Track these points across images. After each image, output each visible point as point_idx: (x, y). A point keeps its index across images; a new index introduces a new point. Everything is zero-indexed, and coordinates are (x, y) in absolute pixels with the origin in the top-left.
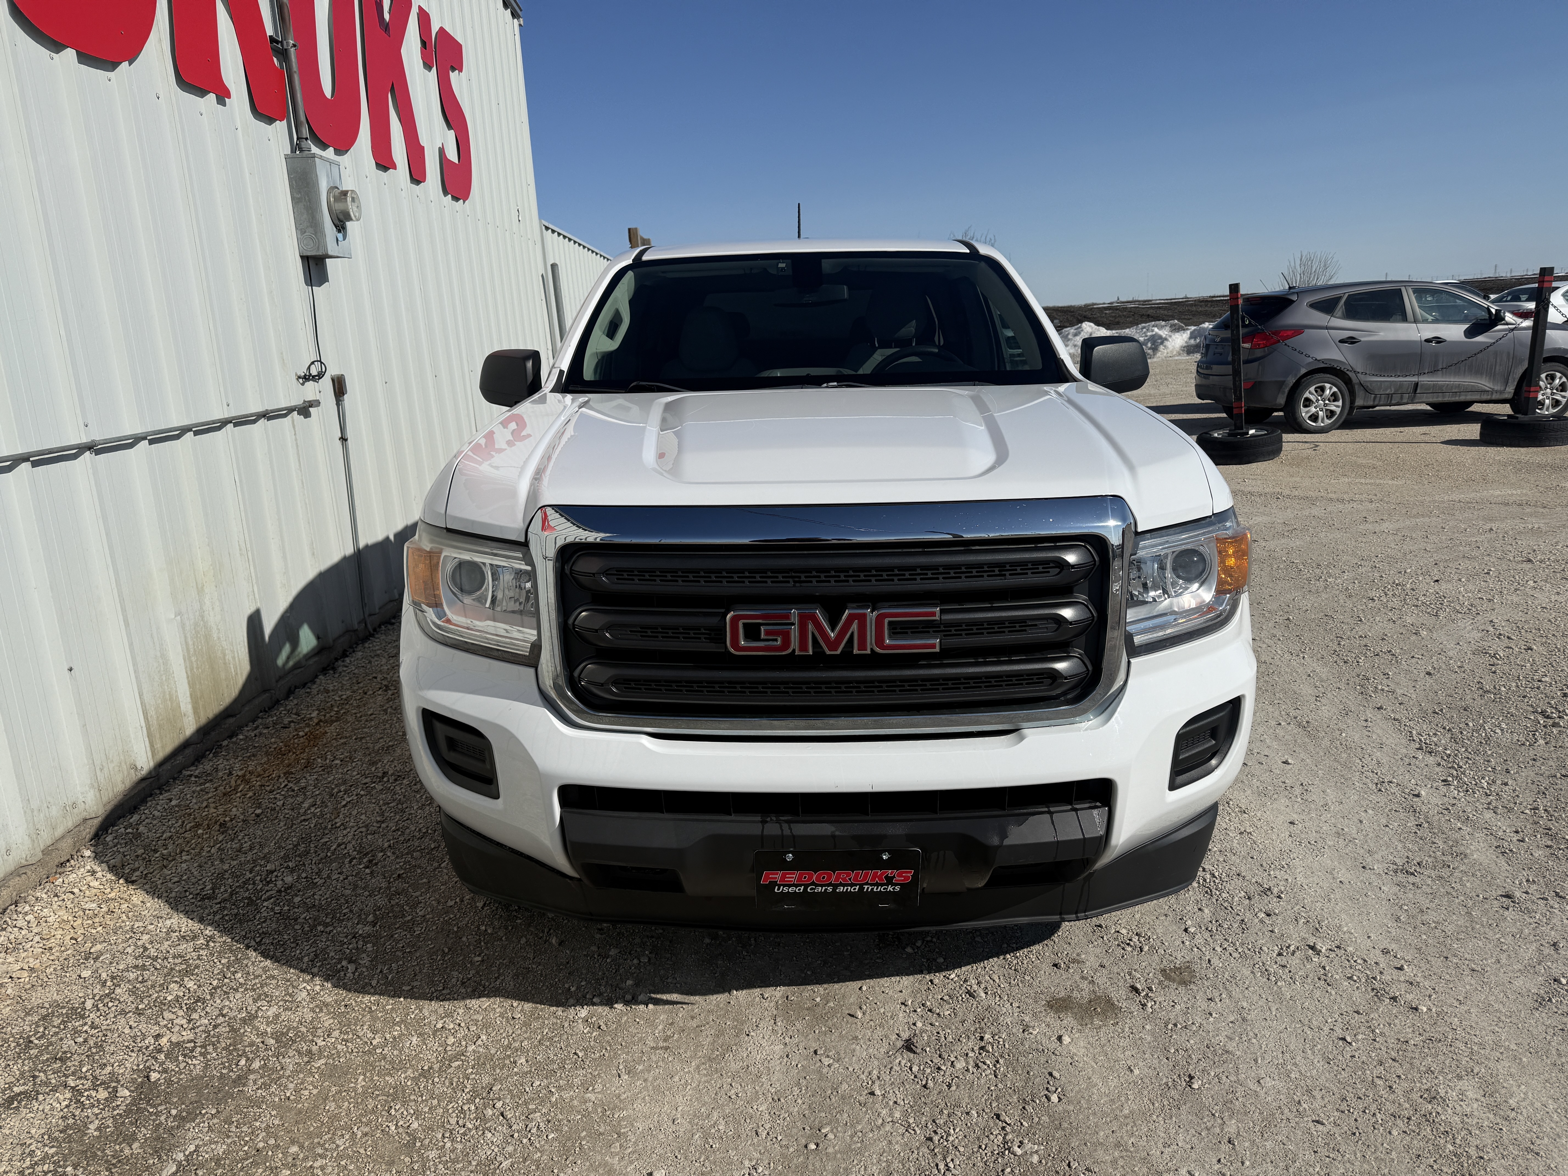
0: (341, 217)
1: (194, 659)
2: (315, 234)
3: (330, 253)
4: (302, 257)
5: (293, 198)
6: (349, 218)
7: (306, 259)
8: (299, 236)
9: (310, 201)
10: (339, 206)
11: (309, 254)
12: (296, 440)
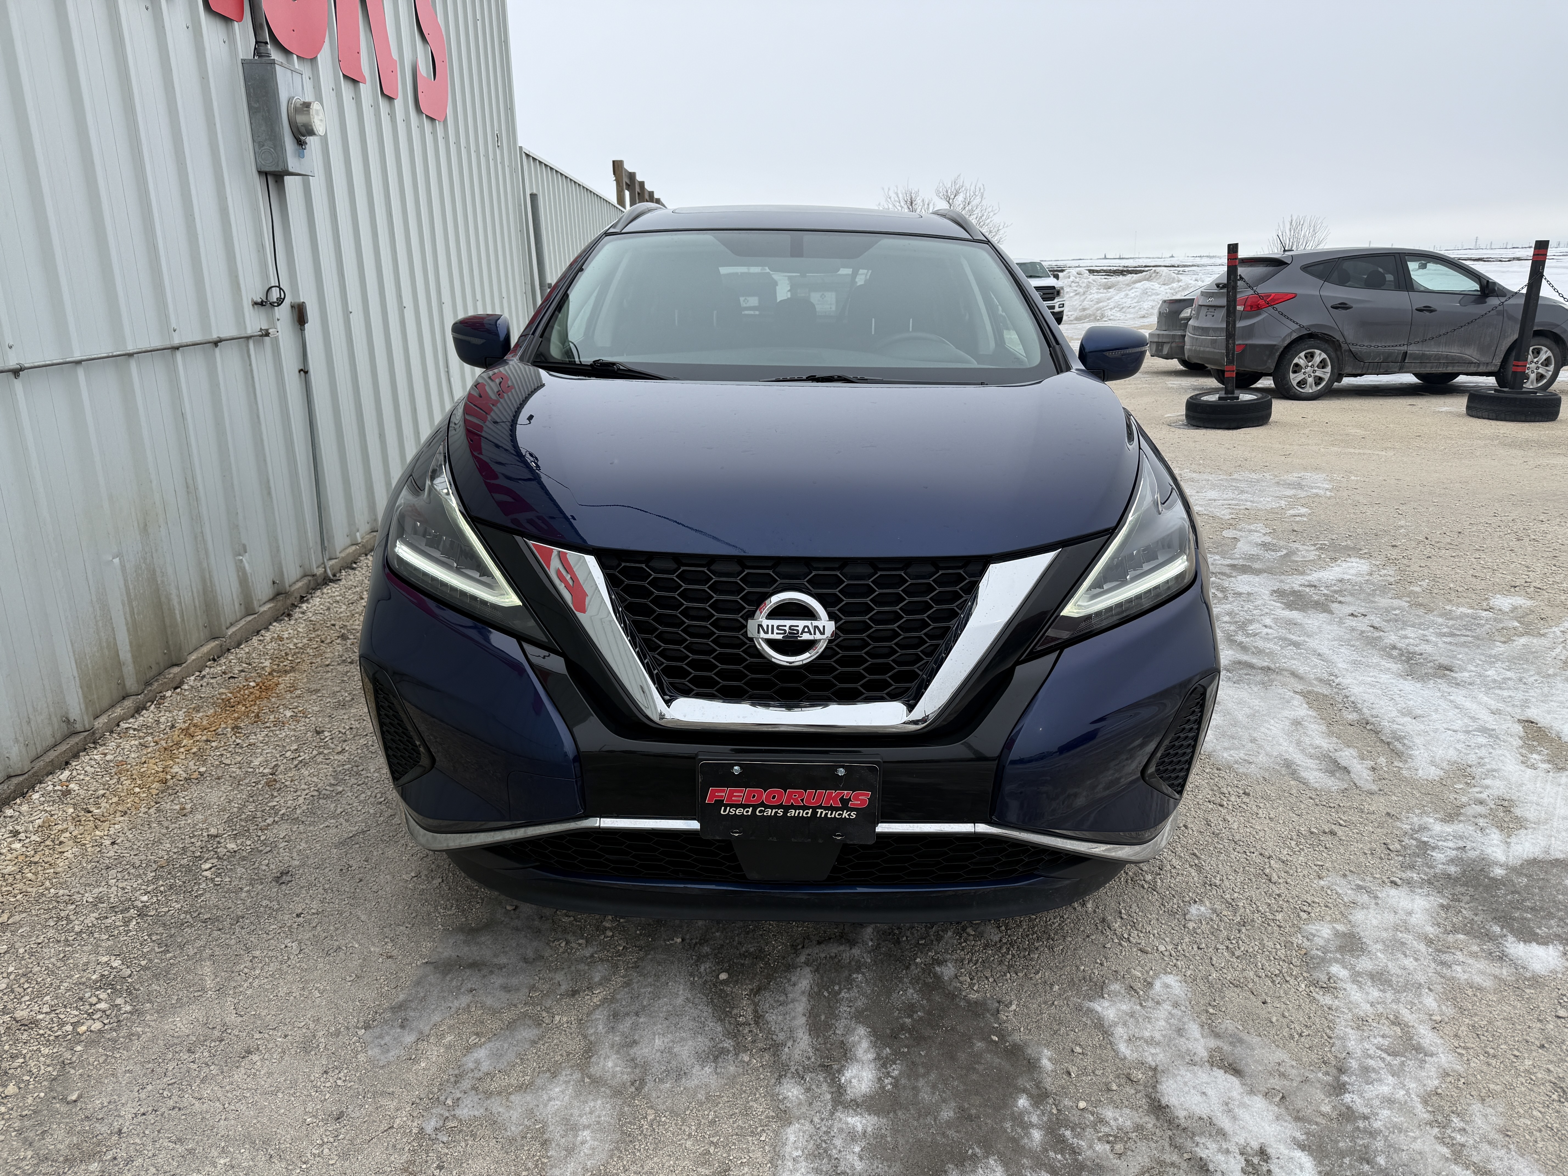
0: (303, 130)
1: (134, 604)
2: (275, 147)
3: (291, 170)
4: (260, 173)
5: (250, 107)
6: (311, 133)
7: (264, 174)
8: (257, 150)
9: (269, 111)
10: (300, 119)
11: (267, 169)
12: (252, 371)
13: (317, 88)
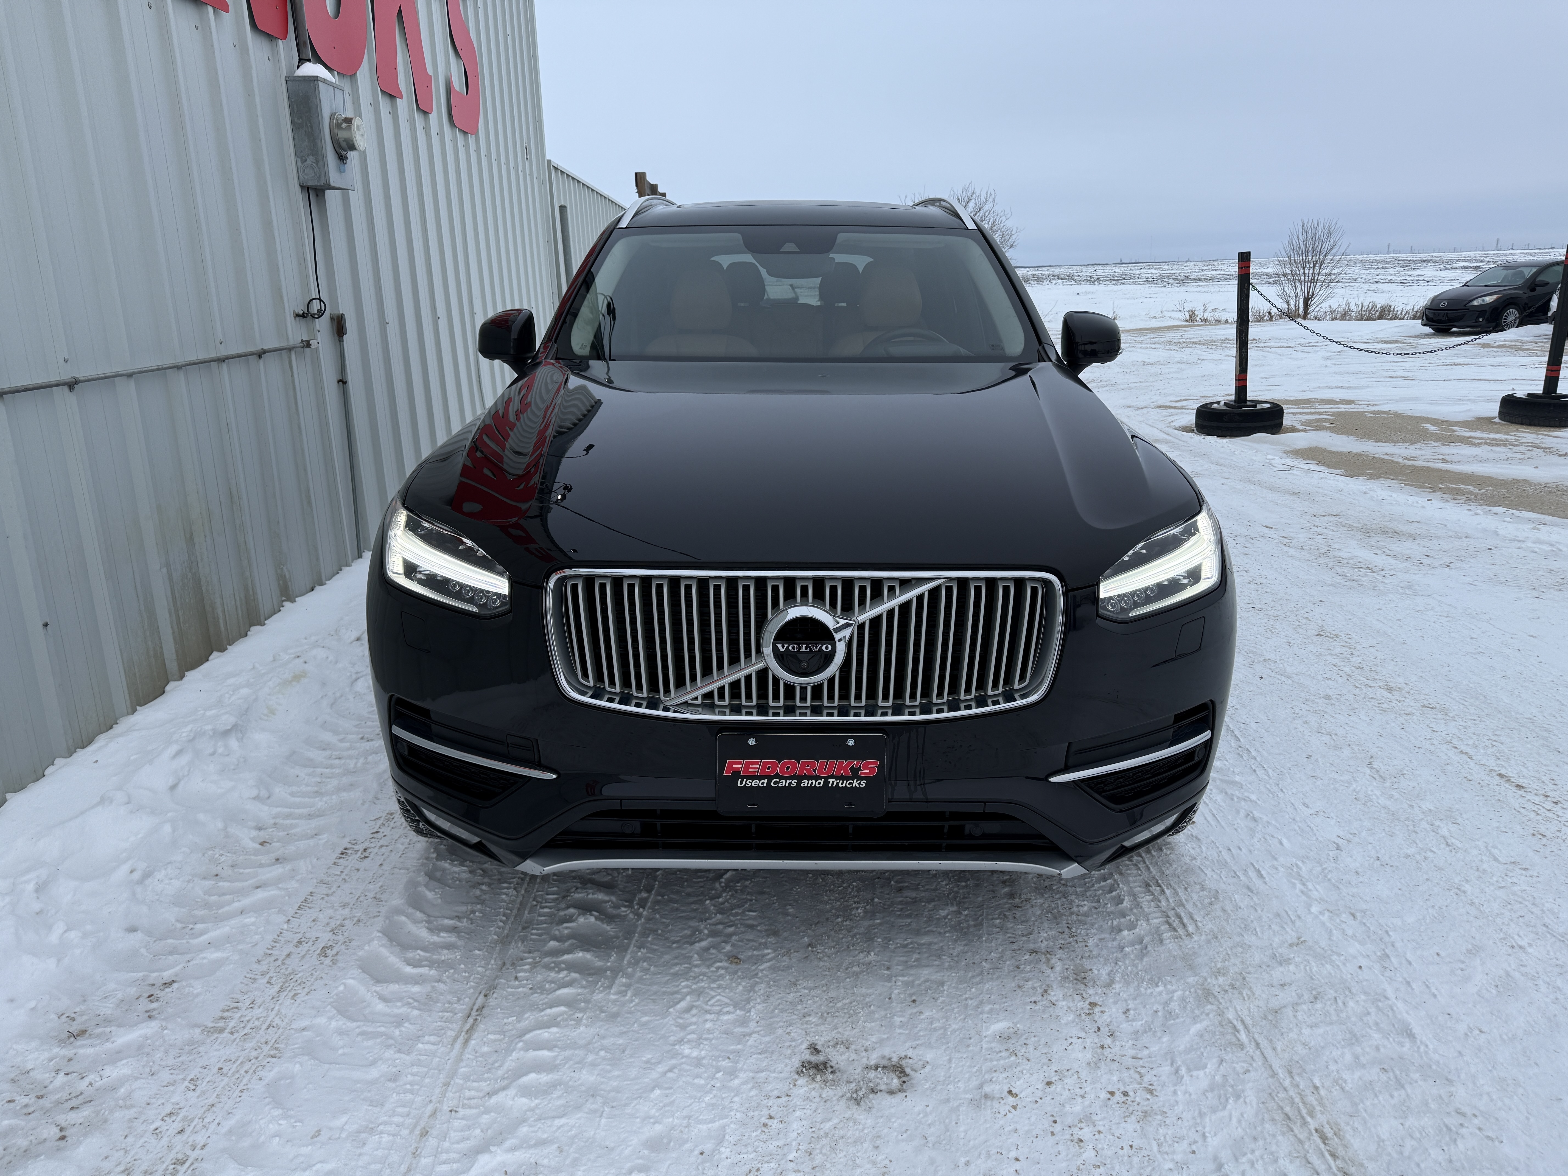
0: (344, 144)
1: (181, 613)
2: (317, 162)
3: (332, 184)
4: (302, 187)
5: (293, 123)
6: (352, 147)
7: (306, 189)
8: (299, 164)
9: (311, 127)
10: (342, 135)
11: (310, 184)
12: (293, 382)
13: (356, 103)
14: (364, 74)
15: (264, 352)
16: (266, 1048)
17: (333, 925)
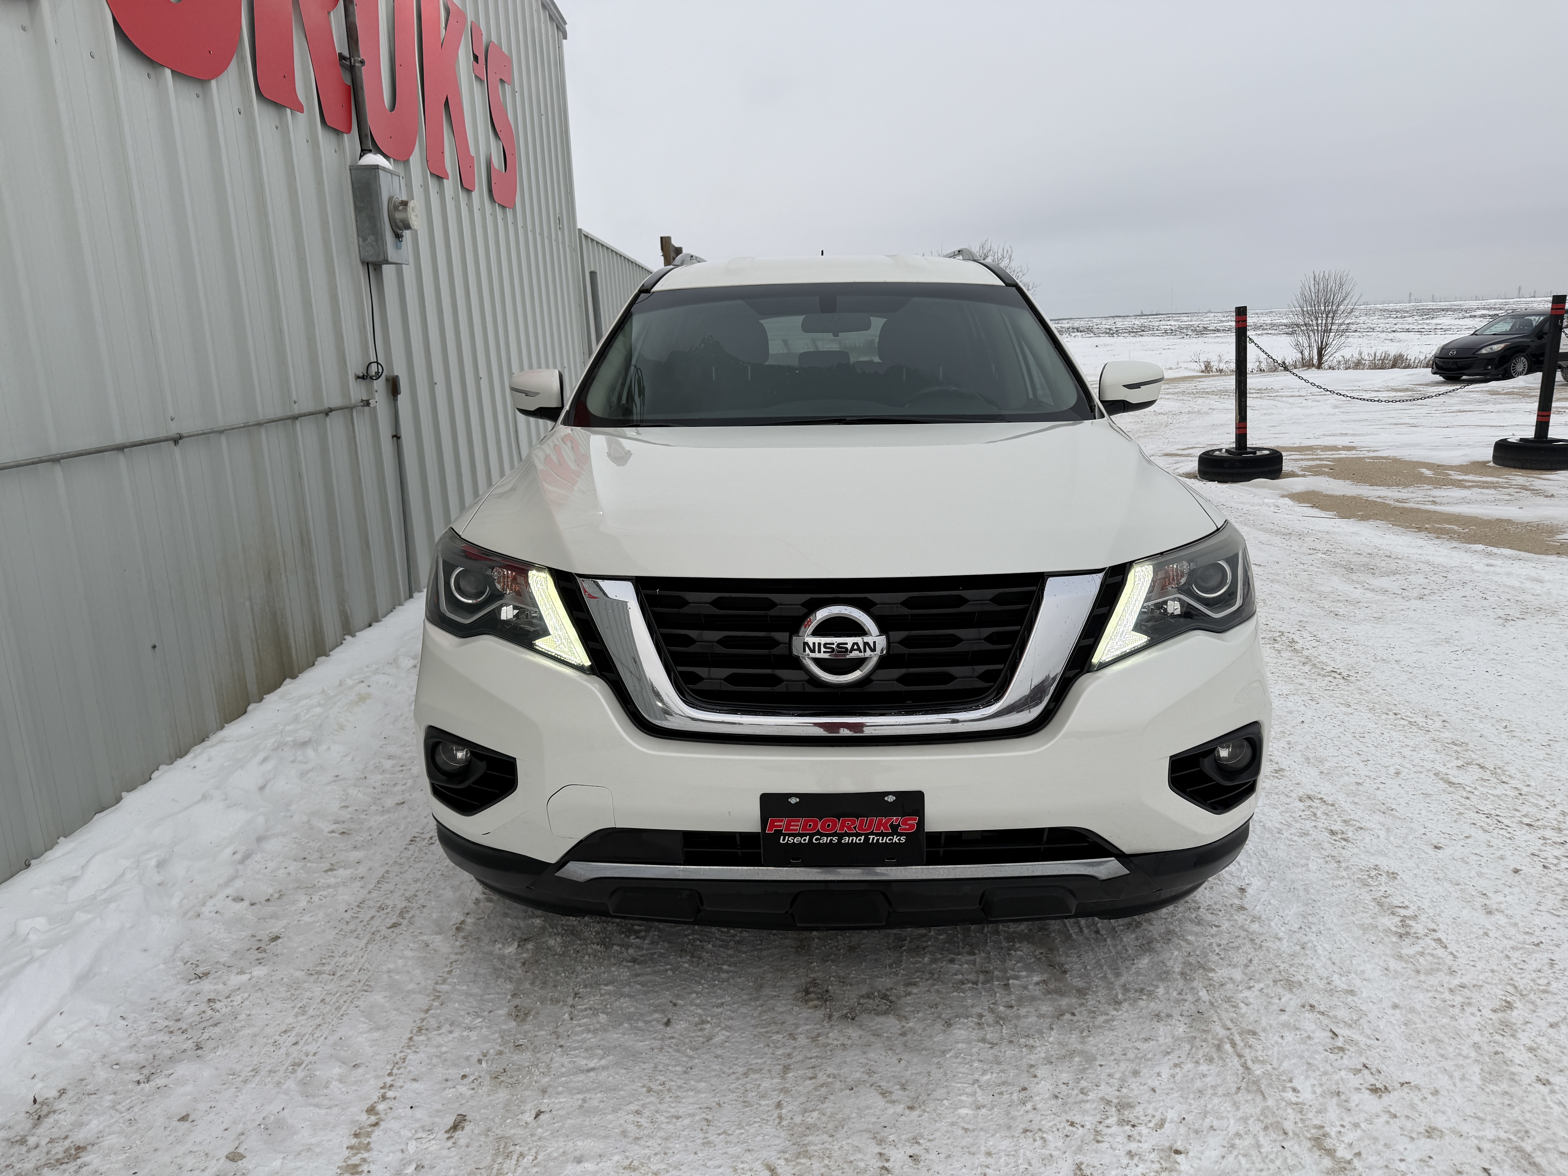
0: (400, 225)
2: (377, 241)
3: (389, 260)
4: (363, 263)
5: (356, 211)
6: (407, 227)
7: (366, 264)
8: (361, 242)
9: (372, 211)
10: (398, 216)
11: (369, 259)
12: (354, 437)
13: (409, 185)
14: (416, 160)
15: (331, 410)
16: (359, 985)
17: (408, 894)
